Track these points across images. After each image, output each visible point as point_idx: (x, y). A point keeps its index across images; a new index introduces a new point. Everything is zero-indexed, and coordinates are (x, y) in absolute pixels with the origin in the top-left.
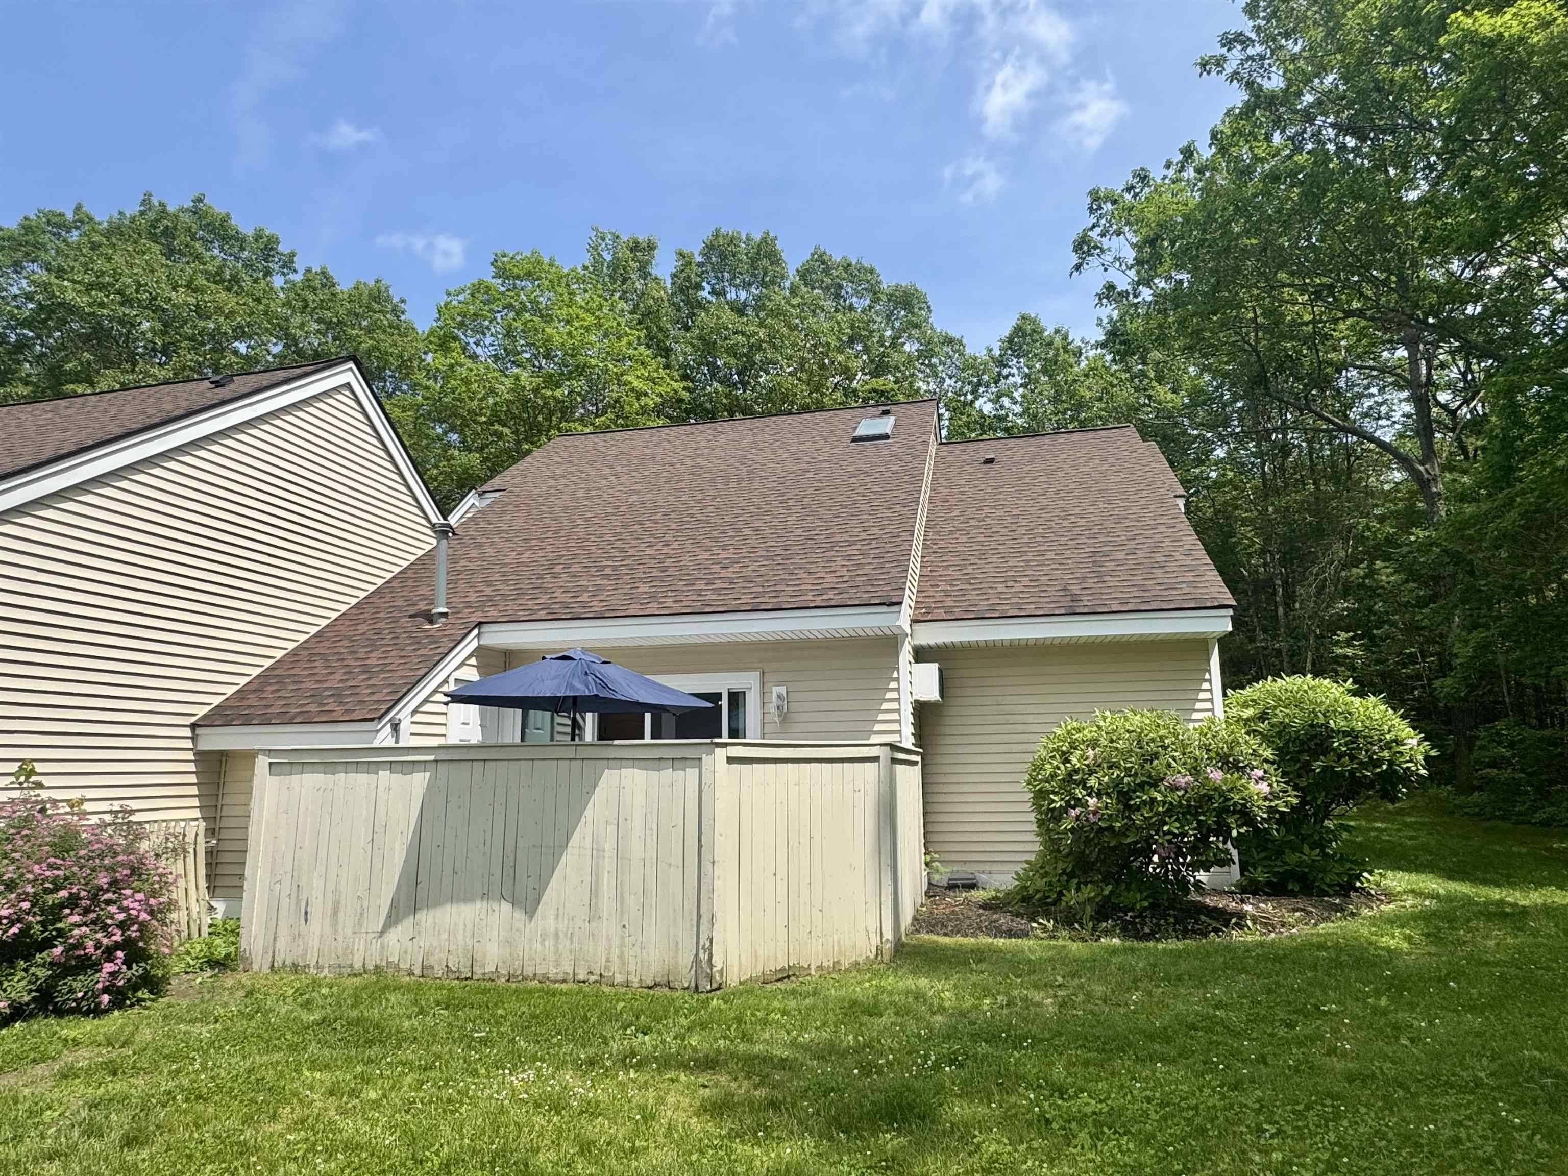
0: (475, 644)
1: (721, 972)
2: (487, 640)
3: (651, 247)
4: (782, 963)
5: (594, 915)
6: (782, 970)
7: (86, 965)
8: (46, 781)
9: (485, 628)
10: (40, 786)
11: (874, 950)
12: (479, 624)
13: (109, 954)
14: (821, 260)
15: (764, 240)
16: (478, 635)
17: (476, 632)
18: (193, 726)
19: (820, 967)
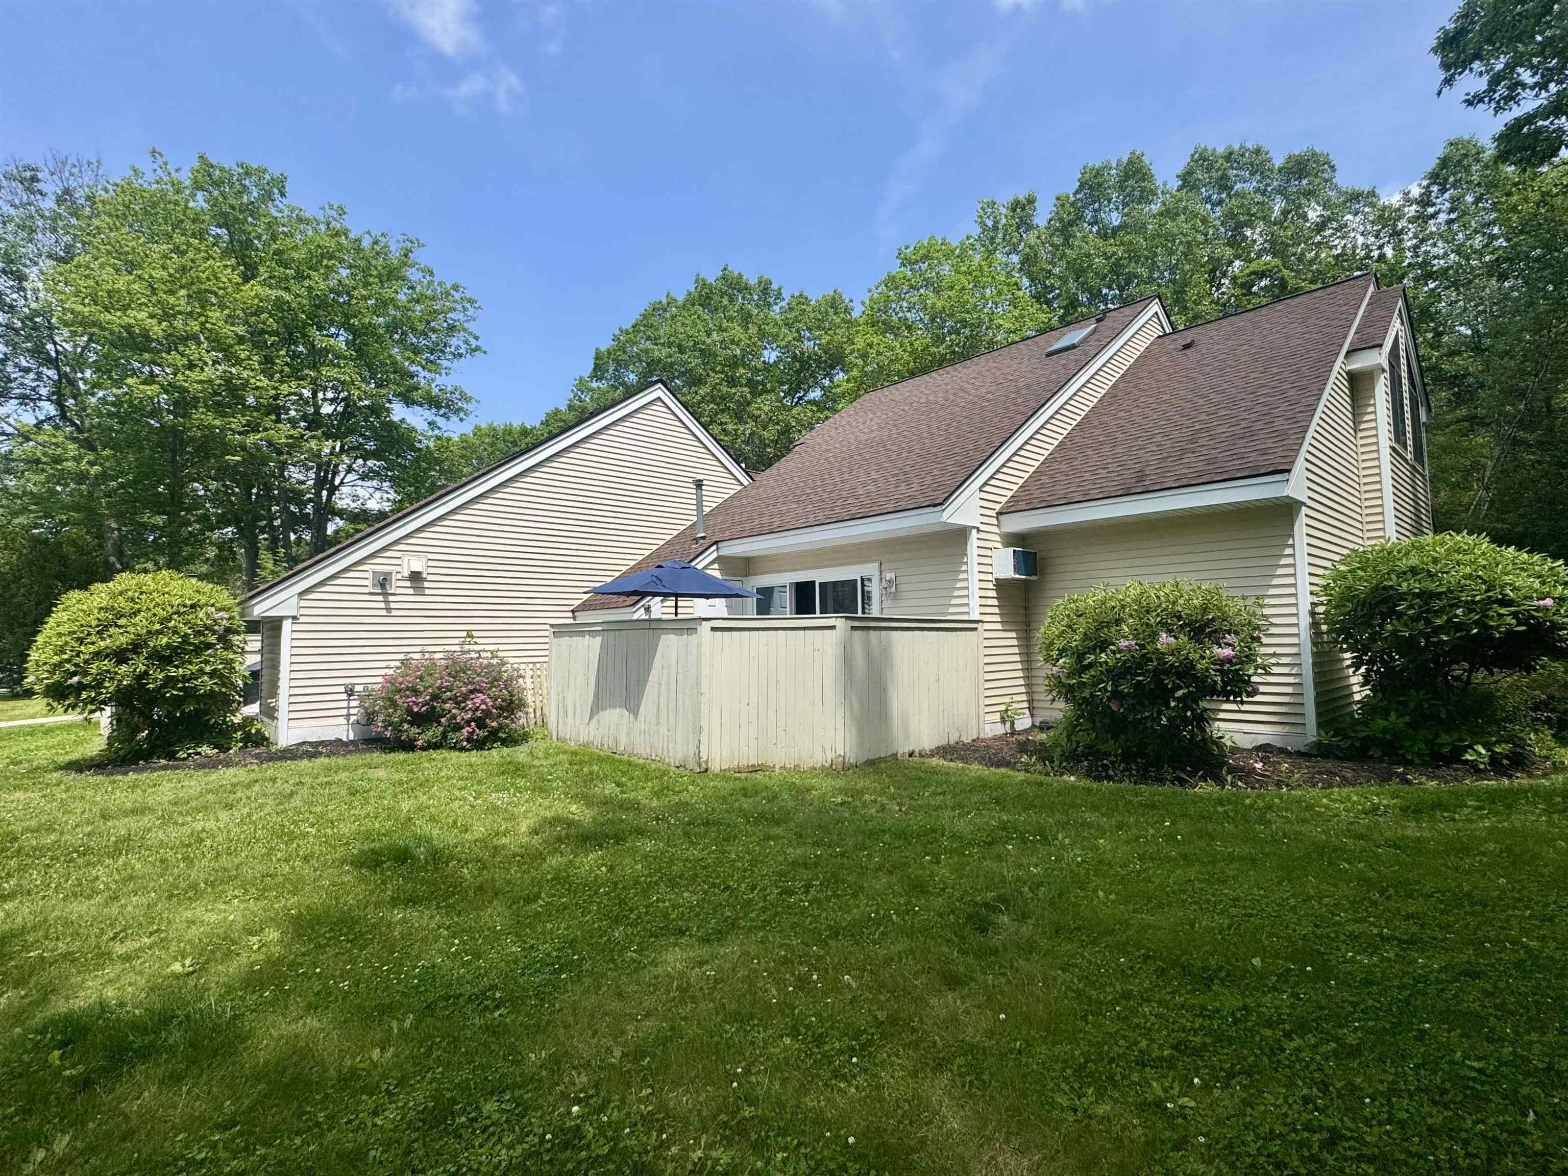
0: (715, 555)
1: (707, 762)
2: (724, 552)
3: (1031, 201)
4: (753, 761)
5: (658, 724)
6: (753, 766)
7: (458, 728)
8: (478, 641)
9: (720, 545)
10: (476, 643)
11: (829, 762)
12: (716, 543)
13: (468, 723)
14: (1202, 159)
15: (1130, 161)
16: (718, 549)
17: (714, 547)
18: (573, 611)
19: (783, 768)
